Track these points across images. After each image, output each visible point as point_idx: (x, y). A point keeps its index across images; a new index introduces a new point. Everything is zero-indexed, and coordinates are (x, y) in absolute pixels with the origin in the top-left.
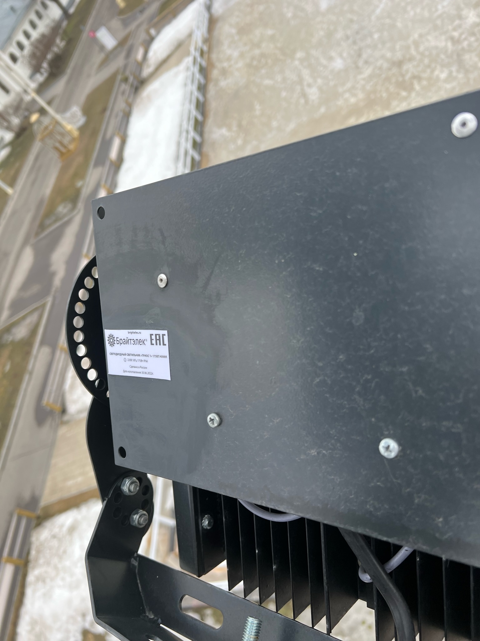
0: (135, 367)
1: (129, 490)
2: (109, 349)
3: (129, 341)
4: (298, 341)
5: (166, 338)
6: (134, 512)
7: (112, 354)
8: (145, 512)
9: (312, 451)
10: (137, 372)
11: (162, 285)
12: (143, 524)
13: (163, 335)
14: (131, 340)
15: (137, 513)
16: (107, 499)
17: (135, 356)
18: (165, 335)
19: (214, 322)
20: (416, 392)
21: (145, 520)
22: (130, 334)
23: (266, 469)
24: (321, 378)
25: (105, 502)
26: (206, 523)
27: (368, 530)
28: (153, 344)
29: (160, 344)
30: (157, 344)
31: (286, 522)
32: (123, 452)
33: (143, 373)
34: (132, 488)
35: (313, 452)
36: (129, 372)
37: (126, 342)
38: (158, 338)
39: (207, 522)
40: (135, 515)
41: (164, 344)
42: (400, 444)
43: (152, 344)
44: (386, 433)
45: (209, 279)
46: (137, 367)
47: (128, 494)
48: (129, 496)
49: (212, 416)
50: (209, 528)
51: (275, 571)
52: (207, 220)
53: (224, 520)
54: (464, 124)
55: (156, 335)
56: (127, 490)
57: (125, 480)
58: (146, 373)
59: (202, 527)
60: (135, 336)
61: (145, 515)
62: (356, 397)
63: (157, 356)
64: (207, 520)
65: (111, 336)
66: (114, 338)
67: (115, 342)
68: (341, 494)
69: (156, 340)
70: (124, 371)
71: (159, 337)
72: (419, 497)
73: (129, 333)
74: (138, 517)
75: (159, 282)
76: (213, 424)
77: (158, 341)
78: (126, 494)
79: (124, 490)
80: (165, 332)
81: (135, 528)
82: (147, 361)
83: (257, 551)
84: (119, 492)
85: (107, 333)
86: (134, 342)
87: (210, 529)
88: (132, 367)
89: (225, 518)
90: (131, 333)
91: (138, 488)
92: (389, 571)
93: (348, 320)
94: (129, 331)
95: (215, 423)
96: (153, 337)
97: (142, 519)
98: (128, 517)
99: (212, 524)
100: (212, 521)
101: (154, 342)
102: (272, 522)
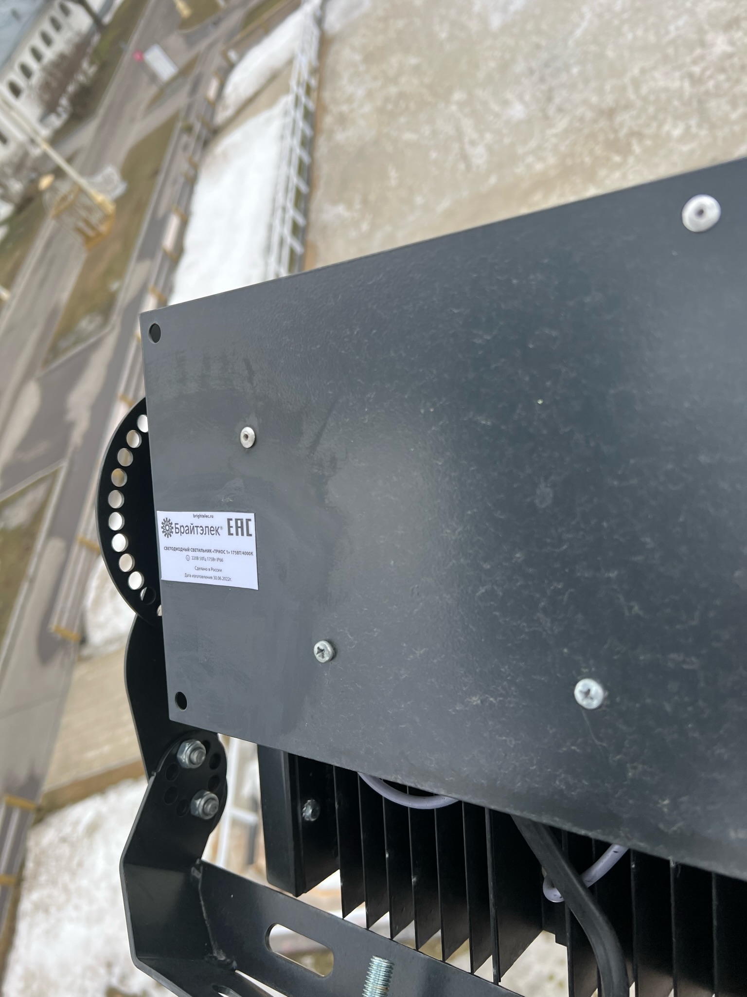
0: (203, 569)
1: (190, 761)
2: (163, 541)
3: (195, 528)
4: (454, 531)
5: (252, 525)
6: (196, 795)
7: (167, 548)
8: (213, 795)
9: (474, 698)
10: (206, 577)
11: (247, 444)
12: (210, 814)
13: (248, 520)
14: (197, 527)
15: (201, 797)
16: (155, 774)
17: (204, 551)
18: (250, 520)
19: (327, 501)
20: (630, 608)
21: (214, 807)
22: (196, 518)
23: (403, 726)
24: (488, 587)
25: (153, 778)
26: (308, 812)
27: (557, 819)
28: (232, 534)
29: (243, 534)
30: (237, 534)
31: (433, 810)
32: (181, 701)
33: (215, 578)
34: (195, 757)
35: (475, 700)
36: (194, 576)
37: (191, 530)
38: (239, 525)
39: (311, 811)
40: (198, 799)
41: (249, 535)
42: (605, 687)
43: (230, 534)
44: (585, 670)
45: (319, 436)
46: (206, 569)
47: (187, 766)
48: (190, 770)
49: (321, 644)
50: (313, 820)
51: (415, 887)
52: (318, 346)
53: (337, 806)
54: (701, 212)
55: (237, 520)
56: (187, 760)
57: (183, 744)
58: (220, 578)
59: (303, 818)
60: (204, 522)
61: (213, 799)
62: (540, 615)
63: (238, 553)
64: (310, 807)
65: (167, 522)
66: (171, 524)
67: (174, 530)
68: (517, 764)
69: (237, 527)
70: (187, 576)
71: (242, 523)
72: (635, 768)
73: (194, 516)
74: (203, 803)
75: (243, 440)
76: (323, 657)
77: (240, 530)
78: (186, 767)
79: (181, 761)
80: (251, 516)
81: (198, 820)
82: (222, 560)
83: (387, 856)
84: (174, 763)
85: (161, 516)
86: (203, 530)
87: (314, 822)
88: (198, 569)
89: (339, 804)
90: (199, 516)
91: (203, 758)
92: (589, 885)
93: (528, 500)
94: (195, 513)
95: (325, 655)
96: (233, 523)
97: (210, 806)
98: (187, 803)
99: (318, 814)
100: (318, 808)
101: (233, 530)
102: (412, 809)
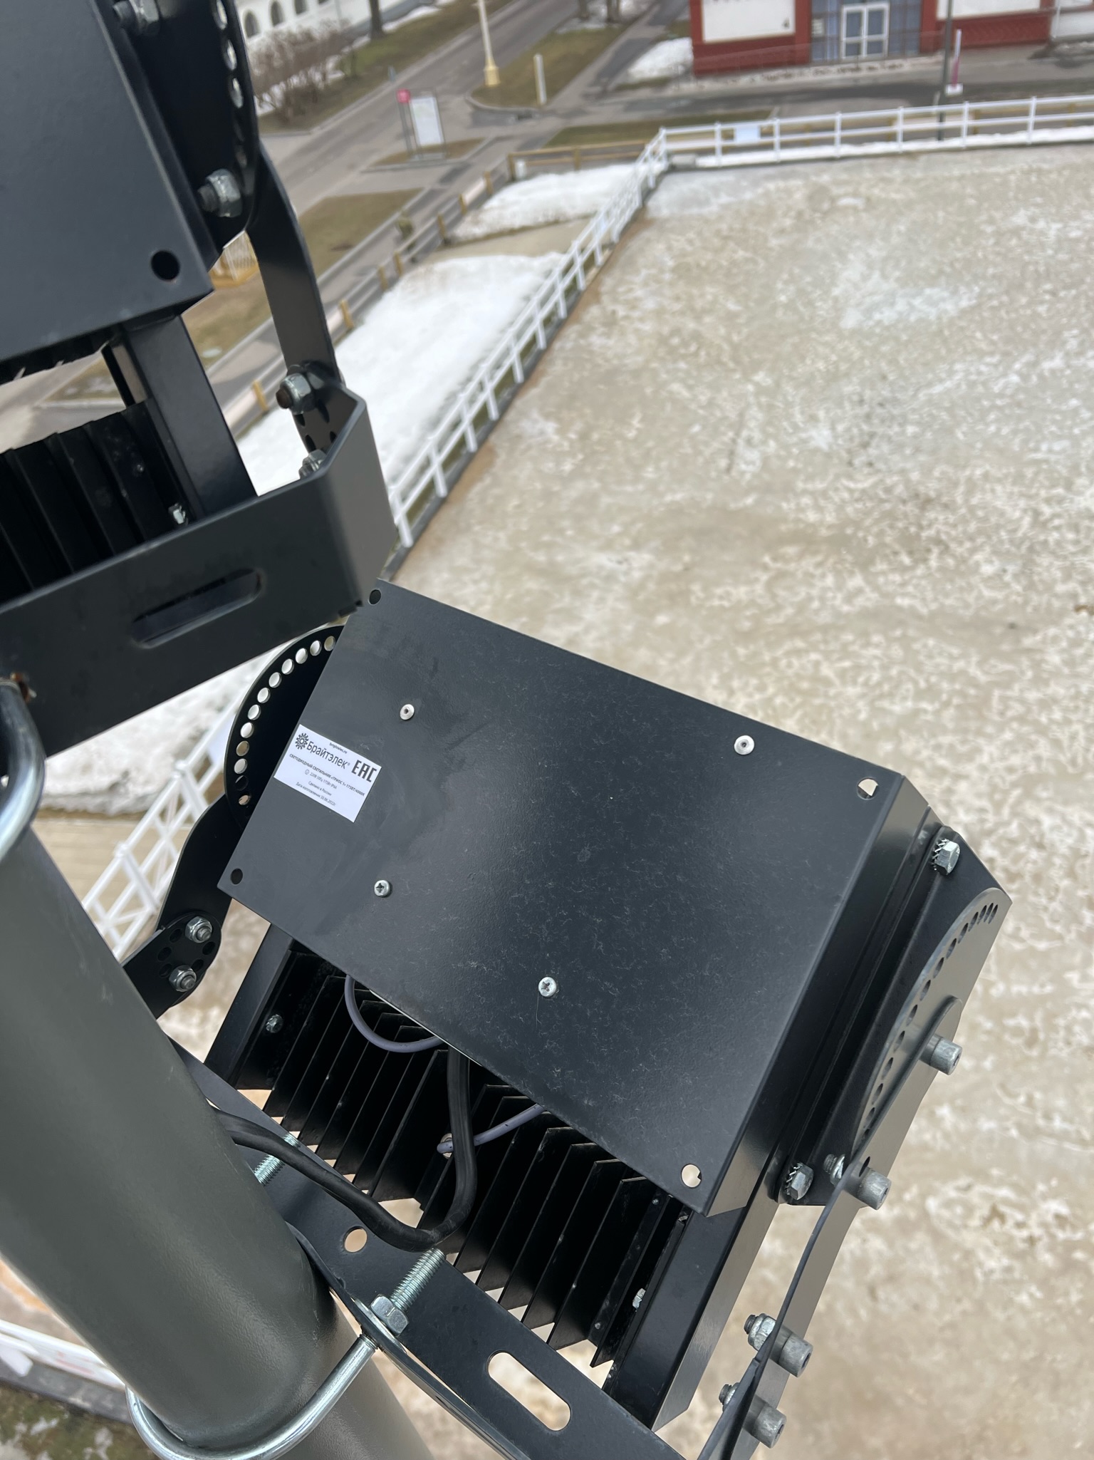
0: (316, 787)
1: (197, 933)
2: (292, 748)
3: (326, 754)
4: (519, 849)
5: (375, 775)
6: (182, 967)
7: (293, 756)
8: (195, 974)
10: (315, 793)
11: (404, 716)
12: (185, 988)
13: (373, 769)
15: (185, 970)
16: (164, 929)
17: (324, 774)
18: (376, 770)
19: (442, 787)
21: (190, 984)
22: (332, 747)
25: (160, 931)
26: (273, 1023)
28: (355, 773)
29: (364, 777)
30: (359, 775)
32: (237, 876)
33: (322, 798)
34: (202, 933)
36: (305, 788)
37: (322, 753)
38: (365, 769)
40: (181, 970)
41: (368, 779)
42: (559, 986)
44: (552, 972)
45: (461, 740)
49: (383, 882)
50: (272, 1031)
55: (364, 765)
56: (194, 931)
57: (197, 918)
58: (326, 800)
59: (266, 1026)
60: (336, 752)
61: (193, 976)
62: (544, 927)
63: (352, 788)
64: (276, 1020)
66: (307, 740)
68: (479, 1016)
69: (362, 770)
70: (298, 784)
71: (368, 769)
74: (183, 975)
75: (402, 712)
77: (363, 773)
78: (189, 937)
79: (189, 930)
80: (379, 768)
81: (172, 987)
82: (335, 787)
83: (327, 1078)
84: (181, 931)
85: (301, 729)
86: (332, 758)
87: (273, 1034)
88: (312, 784)
94: (333, 743)
95: (382, 892)
96: (360, 765)
97: (188, 981)
98: (172, 968)
99: (279, 1029)
100: (281, 1025)
101: (357, 771)
